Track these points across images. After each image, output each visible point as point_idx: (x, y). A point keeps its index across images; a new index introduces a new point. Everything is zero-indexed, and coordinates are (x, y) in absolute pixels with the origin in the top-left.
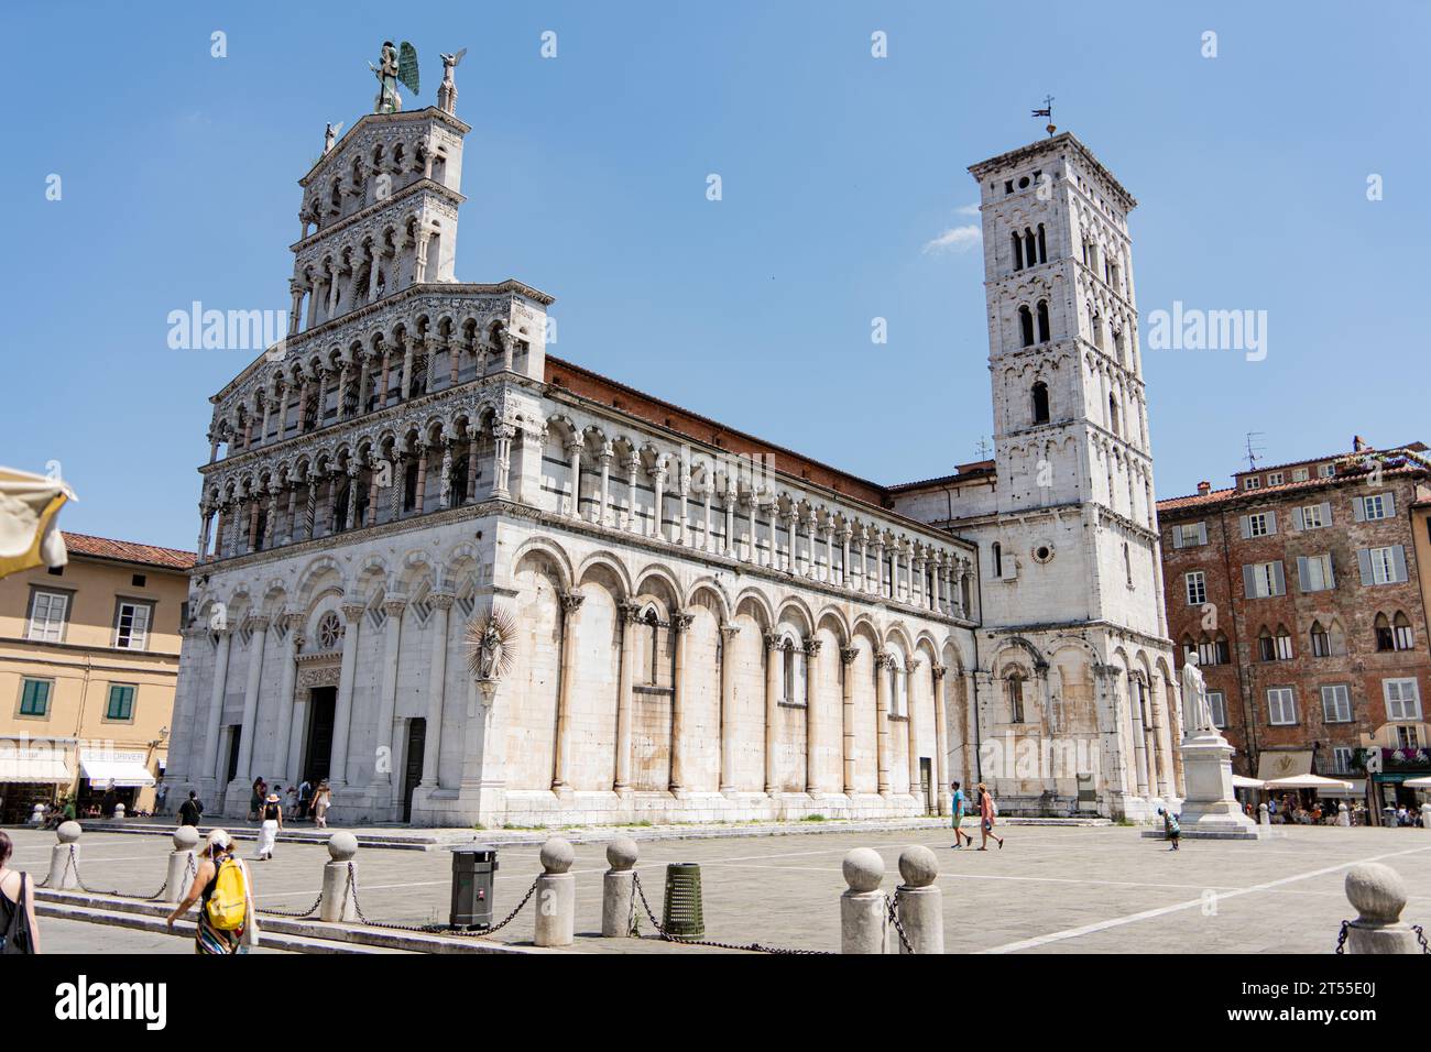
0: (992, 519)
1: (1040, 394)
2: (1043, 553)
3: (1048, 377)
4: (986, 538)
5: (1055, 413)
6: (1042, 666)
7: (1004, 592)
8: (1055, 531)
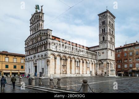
0: (98, 50)
1: (104, 38)
2: (103, 53)
3: (105, 36)
4: (98, 52)
5: (105, 40)
6: (102, 63)
7: (99, 57)
8: (104, 51)
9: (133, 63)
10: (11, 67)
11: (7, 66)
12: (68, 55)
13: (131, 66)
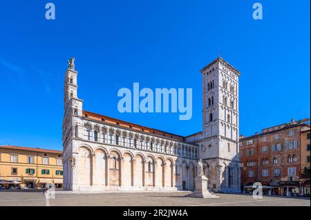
0: (201, 141)
1: (211, 115)
2: (210, 146)
3: (213, 111)
4: (200, 144)
5: (214, 119)
6: (208, 166)
7: (203, 153)
8: (212, 141)
9: (282, 166)
10: (22, 171)
11: (15, 171)
12: (126, 149)
13: (277, 172)
